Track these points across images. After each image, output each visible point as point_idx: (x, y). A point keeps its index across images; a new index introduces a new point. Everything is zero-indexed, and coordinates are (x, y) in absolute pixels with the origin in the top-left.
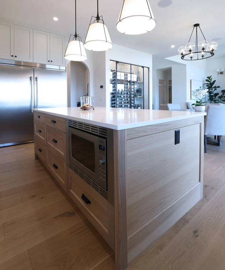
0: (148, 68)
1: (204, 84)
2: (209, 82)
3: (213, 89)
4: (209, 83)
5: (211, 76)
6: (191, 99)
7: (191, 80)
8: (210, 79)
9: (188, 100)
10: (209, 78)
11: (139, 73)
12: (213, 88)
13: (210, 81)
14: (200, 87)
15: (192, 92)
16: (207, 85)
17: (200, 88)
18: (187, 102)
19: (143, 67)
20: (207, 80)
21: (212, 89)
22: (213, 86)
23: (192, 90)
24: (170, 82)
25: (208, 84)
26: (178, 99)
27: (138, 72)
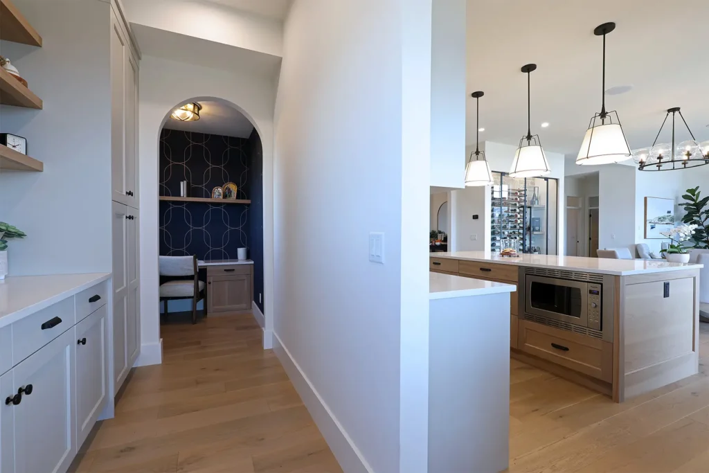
0: (557, 180)
1: (679, 205)
2: (693, 200)
3: (704, 216)
4: (693, 203)
5: (698, 187)
6: (645, 237)
7: (646, 198)
8: (694, 195)
9: (639, 239)
10: (692, 191)
11: (536, 189)
12: (703, 213)
13: (695, 198)
14: (669, 212)
15: (647, 222)
16: (685, 206)
17: (669, 214)
18: (636, 243)
19: (546, 179)
20: (685, 197)
21: (699, 217)
22: (703, 210)
23: (647, 219)
24: (595, 201)
25: (687, 204)
26: (614, 237)
27: (534, 188)
